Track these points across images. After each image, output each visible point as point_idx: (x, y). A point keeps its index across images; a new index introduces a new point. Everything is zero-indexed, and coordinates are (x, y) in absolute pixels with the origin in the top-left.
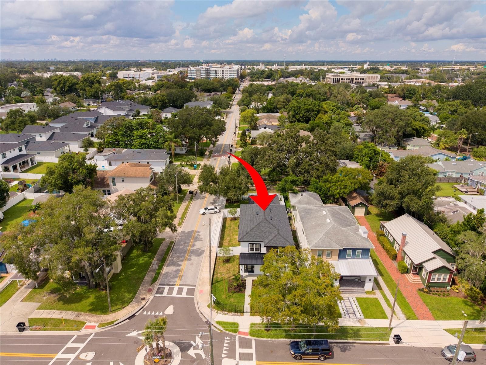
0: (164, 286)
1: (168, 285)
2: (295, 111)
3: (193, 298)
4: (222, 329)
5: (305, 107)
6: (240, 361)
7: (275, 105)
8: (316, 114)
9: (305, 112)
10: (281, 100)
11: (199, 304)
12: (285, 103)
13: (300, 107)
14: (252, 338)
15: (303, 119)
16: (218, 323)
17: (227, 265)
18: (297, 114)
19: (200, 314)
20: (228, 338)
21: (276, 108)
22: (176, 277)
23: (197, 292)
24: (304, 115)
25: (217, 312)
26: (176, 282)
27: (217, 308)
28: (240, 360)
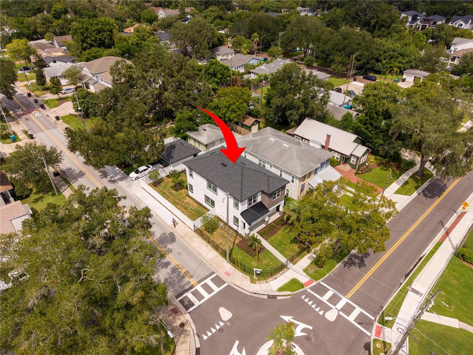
0: (184, 295)
1: (187, 291)
2: (82, 34)
3: (229, 286)
4: (289, 293)
5: (94, 28)
6: (336, 307)
7: (32, 28)
8: (109, 34)
9: (96, 34)
10: (39, 21)
11: (241, 286)
12: (46, 24)
13: (87, 29)
14: (318, 281)
15: (96, 42)
16: (280, 290)
17: (215, 233)
18: (87, 37)
19: (255, 295)
20: (304, 296)
21: (35, 32)
22: (183, 277)
23: (223, 277)
24: (96, 38)
25: (267, 282)
26: (189, 282)
27: (262, 278)
28: (335, 305)
